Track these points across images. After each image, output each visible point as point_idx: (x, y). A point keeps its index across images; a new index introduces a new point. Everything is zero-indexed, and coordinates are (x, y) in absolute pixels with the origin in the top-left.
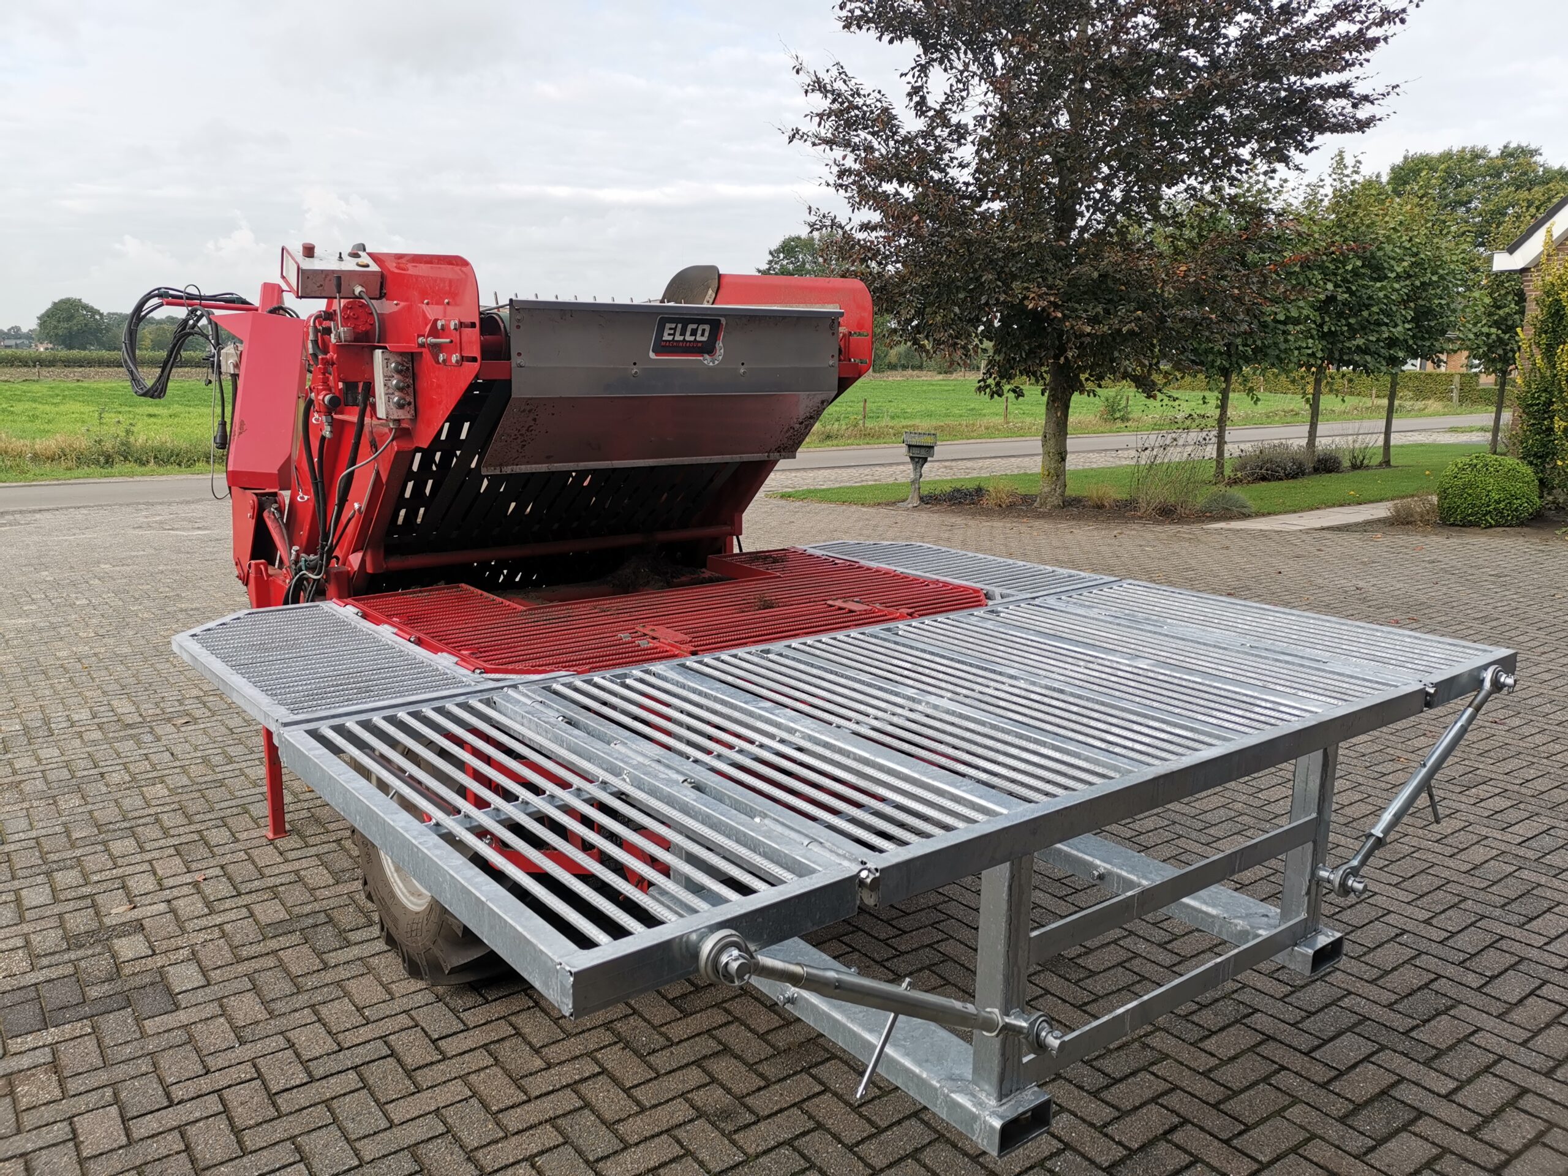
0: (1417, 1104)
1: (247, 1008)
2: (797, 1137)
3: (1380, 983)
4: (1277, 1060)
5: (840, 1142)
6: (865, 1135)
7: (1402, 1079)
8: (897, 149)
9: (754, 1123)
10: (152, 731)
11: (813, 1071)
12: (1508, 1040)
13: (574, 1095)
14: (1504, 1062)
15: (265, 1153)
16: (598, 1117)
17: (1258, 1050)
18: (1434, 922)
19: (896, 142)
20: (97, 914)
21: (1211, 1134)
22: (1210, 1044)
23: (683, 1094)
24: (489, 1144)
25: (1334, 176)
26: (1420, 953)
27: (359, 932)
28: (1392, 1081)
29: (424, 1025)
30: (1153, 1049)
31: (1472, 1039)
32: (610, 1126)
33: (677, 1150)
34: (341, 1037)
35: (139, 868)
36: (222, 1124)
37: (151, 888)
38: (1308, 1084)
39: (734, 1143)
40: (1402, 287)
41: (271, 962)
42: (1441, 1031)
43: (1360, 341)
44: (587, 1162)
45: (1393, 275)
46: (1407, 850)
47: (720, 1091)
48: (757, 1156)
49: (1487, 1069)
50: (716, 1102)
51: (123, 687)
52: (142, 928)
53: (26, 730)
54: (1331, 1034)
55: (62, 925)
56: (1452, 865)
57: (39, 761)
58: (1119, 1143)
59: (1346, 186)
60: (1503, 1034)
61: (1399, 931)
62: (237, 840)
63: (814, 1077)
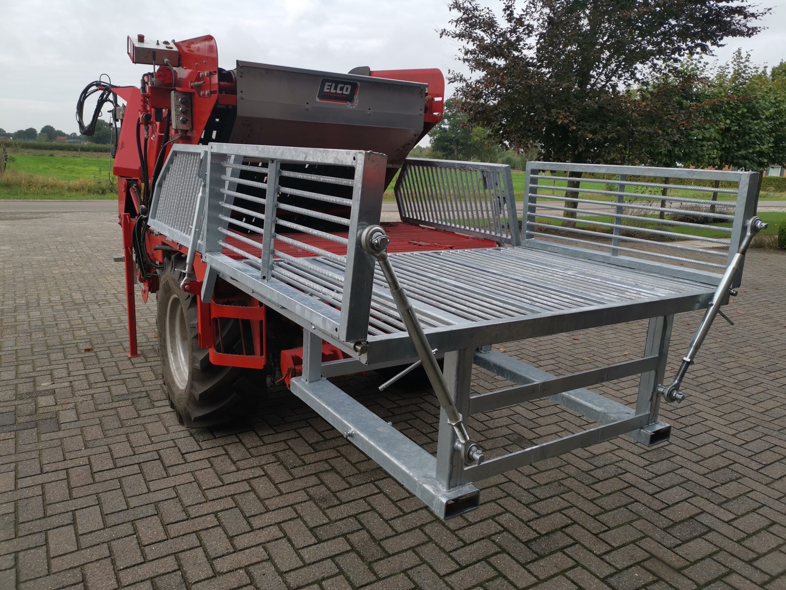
0: (709, 525)
1: (94, 432)
2: (360, 514)
3: (700, 463)
4: (633, 497)
5: (382, 517)
6: (396, 515)
7: (703, 512)
8: (496, 39)
9: (338, 505)
10: (87, 307)
11: (376, 483)
12: (769, 497)
13: (247, 485)
14: (765, 507)
15: (81, 499)
16: (257, 496)
17: (624, 491)
18: (738, 436)
19: (496, 35)
20: (34, 385)
21: (588, 530)
22: (597, 487)
23: (305, 488)
24: (196, 504)
25: (735, 63)
26: (727, 450)
27: (160, 402)
28: (697, 512)
29: (180, 446)
30: (565, 486)
31: (748, 495)
32: (262, 500)
33: (294, 515)
34: (136, 449)
35: (61, 366)
36: (64, 484)
37: (64, 375)
38: (649, 510)
39: (325, 514)
40: (769, 124)
41: (113, 412)
42: (732, 489)
43: (743, 152)
44: (245, 517)
45: (763, 117)
46: (729, 399)
47: (324, 489)
48: (336, 521)
49: (754, 511)
50: (321, 493)
51: (79, 288)
52: (54, 392)
53: (27, 303)
54: (667, 486)
55: (16, 389)
56: (754, 409)
57: (29, 317)
58: (535, 530)
59: (741, 69)
60: (767, 493)
61: (716, 439)
62: (113, 357)
63: (376, 486)
